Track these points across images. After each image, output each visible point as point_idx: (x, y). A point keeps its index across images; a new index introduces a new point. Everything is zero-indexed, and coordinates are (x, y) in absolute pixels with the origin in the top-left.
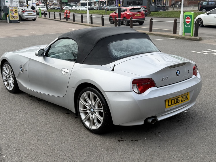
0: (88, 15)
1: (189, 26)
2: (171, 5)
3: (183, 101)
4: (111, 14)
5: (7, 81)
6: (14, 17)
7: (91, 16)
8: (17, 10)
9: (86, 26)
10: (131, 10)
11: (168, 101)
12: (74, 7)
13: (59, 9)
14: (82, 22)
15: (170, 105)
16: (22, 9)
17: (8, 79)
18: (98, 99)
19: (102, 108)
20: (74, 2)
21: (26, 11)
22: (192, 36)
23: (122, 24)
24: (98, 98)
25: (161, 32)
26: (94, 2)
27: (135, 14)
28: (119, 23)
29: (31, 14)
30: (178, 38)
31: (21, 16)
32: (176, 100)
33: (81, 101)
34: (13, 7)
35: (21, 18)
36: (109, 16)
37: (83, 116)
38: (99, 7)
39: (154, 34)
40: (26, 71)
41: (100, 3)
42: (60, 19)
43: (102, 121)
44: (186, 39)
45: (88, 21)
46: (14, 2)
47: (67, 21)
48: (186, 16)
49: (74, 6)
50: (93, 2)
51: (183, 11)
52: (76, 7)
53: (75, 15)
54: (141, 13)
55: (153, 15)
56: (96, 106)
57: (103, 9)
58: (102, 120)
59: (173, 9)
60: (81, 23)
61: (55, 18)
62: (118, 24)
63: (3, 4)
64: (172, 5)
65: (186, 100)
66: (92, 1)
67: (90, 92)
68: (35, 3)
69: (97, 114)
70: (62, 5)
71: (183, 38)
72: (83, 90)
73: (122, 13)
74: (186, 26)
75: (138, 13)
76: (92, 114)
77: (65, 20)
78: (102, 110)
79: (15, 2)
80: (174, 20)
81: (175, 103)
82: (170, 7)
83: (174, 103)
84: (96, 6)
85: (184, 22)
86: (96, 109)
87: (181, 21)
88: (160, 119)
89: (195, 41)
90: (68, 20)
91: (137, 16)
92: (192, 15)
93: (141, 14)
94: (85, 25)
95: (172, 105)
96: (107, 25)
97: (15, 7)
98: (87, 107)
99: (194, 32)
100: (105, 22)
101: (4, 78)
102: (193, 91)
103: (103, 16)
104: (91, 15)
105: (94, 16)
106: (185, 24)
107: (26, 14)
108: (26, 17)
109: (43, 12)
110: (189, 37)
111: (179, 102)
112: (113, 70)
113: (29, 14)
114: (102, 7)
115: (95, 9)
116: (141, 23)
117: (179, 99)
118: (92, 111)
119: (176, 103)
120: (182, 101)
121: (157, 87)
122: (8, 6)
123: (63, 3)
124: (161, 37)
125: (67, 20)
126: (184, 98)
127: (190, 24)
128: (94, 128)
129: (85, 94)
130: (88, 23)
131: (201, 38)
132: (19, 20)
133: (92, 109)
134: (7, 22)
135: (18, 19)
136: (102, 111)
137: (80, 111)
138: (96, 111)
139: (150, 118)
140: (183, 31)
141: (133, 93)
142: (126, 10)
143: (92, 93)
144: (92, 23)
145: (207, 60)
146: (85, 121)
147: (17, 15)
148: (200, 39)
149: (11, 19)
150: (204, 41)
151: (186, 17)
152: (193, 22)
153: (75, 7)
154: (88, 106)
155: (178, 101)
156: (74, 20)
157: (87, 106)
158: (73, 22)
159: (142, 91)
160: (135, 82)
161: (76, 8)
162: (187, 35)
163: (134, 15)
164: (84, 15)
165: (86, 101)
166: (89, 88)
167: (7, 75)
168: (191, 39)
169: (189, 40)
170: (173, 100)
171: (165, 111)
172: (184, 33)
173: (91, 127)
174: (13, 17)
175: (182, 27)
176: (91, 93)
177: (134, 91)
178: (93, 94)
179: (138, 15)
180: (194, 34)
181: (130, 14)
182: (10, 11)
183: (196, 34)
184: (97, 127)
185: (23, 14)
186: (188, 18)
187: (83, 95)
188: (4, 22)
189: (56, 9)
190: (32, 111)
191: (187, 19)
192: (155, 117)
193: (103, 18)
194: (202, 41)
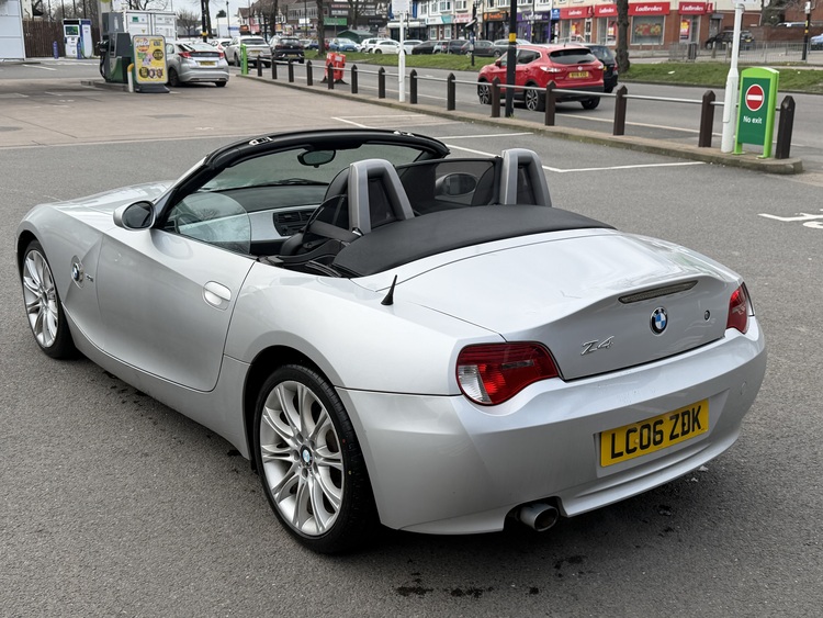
0: (402, 71)
1: (759, 121)
2: (707, 42)
3: (677, 436)
4: (484, 70)
5: (37, 310)
6: (151, 73)
7: (414, 73)
8: (162, 47)
9: (393, 110)
10: (555, 54)
11: (613, 436)
12: (366, 43)
13: (316, 47)
14: (382, 94)
15: (621, 454)
16: (180, 46)
17: (40, 304)
18: (325, 417)
19: (338, 455)
20: (369, 24)
21: (194, 54)
22: (769, 156)
23: (523, 106)
24: (324, 411)
25: (656, 138)
26: (438, 26)
27: (569, 69)
28: (509, 102)
29: (211, 63)
30: (717, 161)
31: (178, 69)
32: (645, 431)
33: (269, 415)
34: (149, 39)
35: (177, 78)
36: (477, 75)
37: (274, 477)
38: (451, 44)
39: (629, 146)
40: (92, 280)
41: (458, 30)
42: (310, 82)
43: (337, 507)
44: (744, 167)
45: (403, 90)
46: (160, 22)
47: (331, 91)
48: (748, 81)
49: (366, 37)
50: (432, 26)
51: (739, 64)
52: (374, 42)
53: (361, 69)
54: (590, 68)
55: (637, 75)
56: (321, 441)
57: (464, 52)
58: (337, 503)
59: (714, 56)
60: (377, 99)
61: (291, 79)
62: (503, 105)
63: (117, 26)
64: (710, 41)
65: (691, 434)
66: (430, 23)
67: (300, 386)
68: (238, 25)
69: (322, 475)
70: (326, 33)
71: (733, 164)
72: (275, 374)
73: (520, 67)
74: (746, 119)
75: (580, 68)
76: (305, 473)
77: (325, 88)
78: (338, 461)
79: (163, 21)
80: (704, 98)
81: (645, 442)
82: (702, 48)
83: (638, 446)
84: (442, 38)
85: (739, 104)
86: (317, 455)
87: (729, 100)
88: (572, 510)
89: (778, 177)
90: (335, 86)
91: (575, 77)
92: (769, 80)
93: (590, 71)
94: (390, 105)
95: (629, 451)
96: (466, 107)
97: (156, 38)
98: (289, 441)
99: (775, 141)
100: (459, 96)
101: (30, 301)
102: (726, 395)
103: (452, 77)
104: (411, 69)
105: (422, 74)
106: (744, 112)
107: (193, 62)
108: (192, 74)
109: (253, 56)
110: (756, 159)
111: (661, 442)
112: (388, 301)
113: (202, 63)
114: (462, 43)
115: (438, 51)
116: (590, 104)
117: (658, 428)
118: (307, 460)
119: (647, 446)
120: (672, 437)
121: (565, 381)
122: (132, 34)
123: (331, 28)
124: (653, 157)
125: (331, 87)
126: (683, 425)
127: (763, 114)
128: (309, 527)
129: (280, 391)
130: (402, 98)
131: (800, 163)
132: (168, 84)
133: (306, 452)
134: (125, 90)
135: (164, 79)
136: (340, 466)
137: (265, 456)
138: (320, 461)
139: (531, 505)
140: (736, 137)
141: (457, 405)
142: (538, 56)
143: (306, 389)
144: (414, 99)
145: (814, 251)
146: (281, 499)
147: (161, 65)
148: (797, 170)
149: (140, 80)
150: (810, 175)
151: (748, 85)
152: (774, 105)
153: (370, 42)
154: (293, 439)
155: (658, 437)
156: (355, 90)
157: (288, 437)
158: (350, 94)
159: (498, 395)
160: (472, 357)
161: (371, 46)
162: (751, 153)
163: (564, 74)
164: (388, 71)
165: (283, 418)
166: (294, 366)
167: (36, 290)
168: (762, 169)
169: (755, 170)
170: (635, 431)
171: (599, 476)
172: (739, 143)
173: (301, 526)
174: (148, 72)
175: (732, 121)
176: (304, 390)
177: (463, 393)
178: (308, 392)
179: (581, 74)
180: (774, 148)
181: (552, 70)
182: (136, 51)
183: (783, 149)
184: (321, 529)
185: (183, 62)
186: (755, 91)
187: (276, 395)
188: (117, 89)
189: (307, 48)
190: (102, 437)
191: (751, 93)
192: (555, 502)
193: (454, 84)
194: (803, 176)
